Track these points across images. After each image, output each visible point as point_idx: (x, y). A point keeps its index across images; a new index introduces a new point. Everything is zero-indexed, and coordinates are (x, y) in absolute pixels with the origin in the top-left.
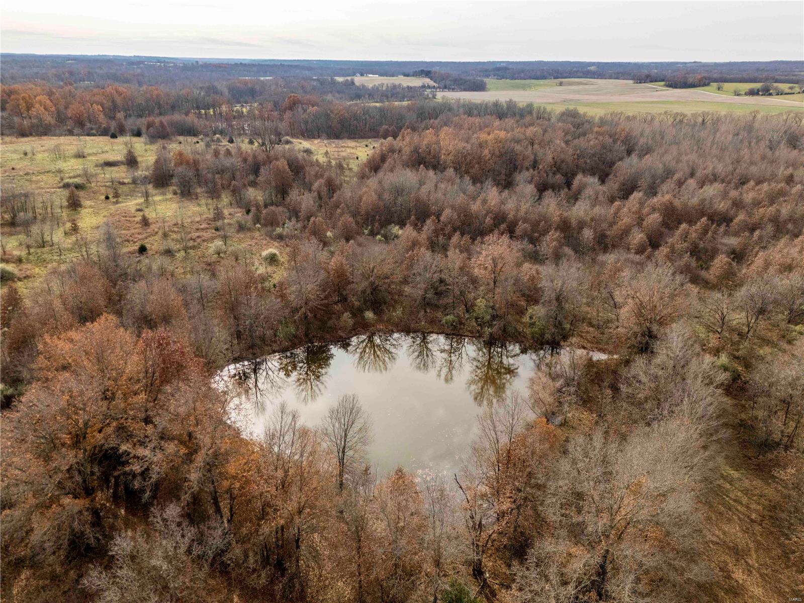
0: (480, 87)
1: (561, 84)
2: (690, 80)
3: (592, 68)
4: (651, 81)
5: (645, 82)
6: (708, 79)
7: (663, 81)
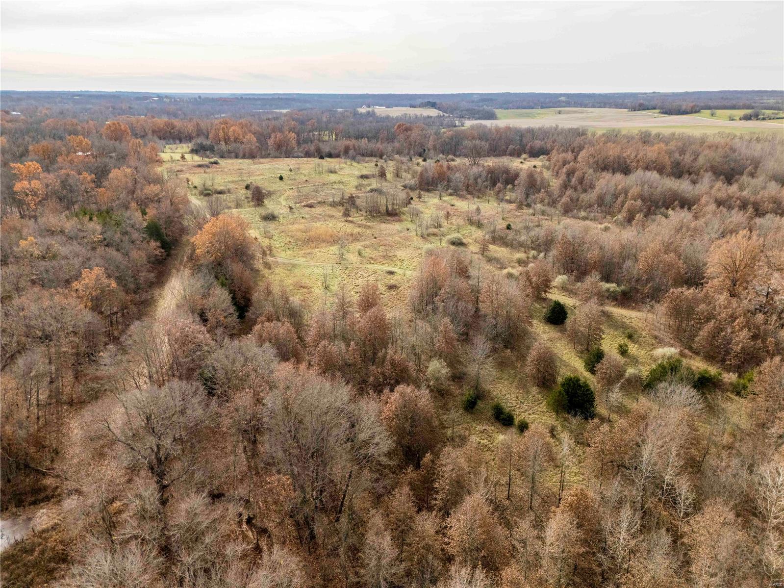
0: (491, 116)
1: (560, 113)
2: (684, 108)
4: (644, 110)
5: (639, 110)
6: (698, 106)
7: (655, 109)
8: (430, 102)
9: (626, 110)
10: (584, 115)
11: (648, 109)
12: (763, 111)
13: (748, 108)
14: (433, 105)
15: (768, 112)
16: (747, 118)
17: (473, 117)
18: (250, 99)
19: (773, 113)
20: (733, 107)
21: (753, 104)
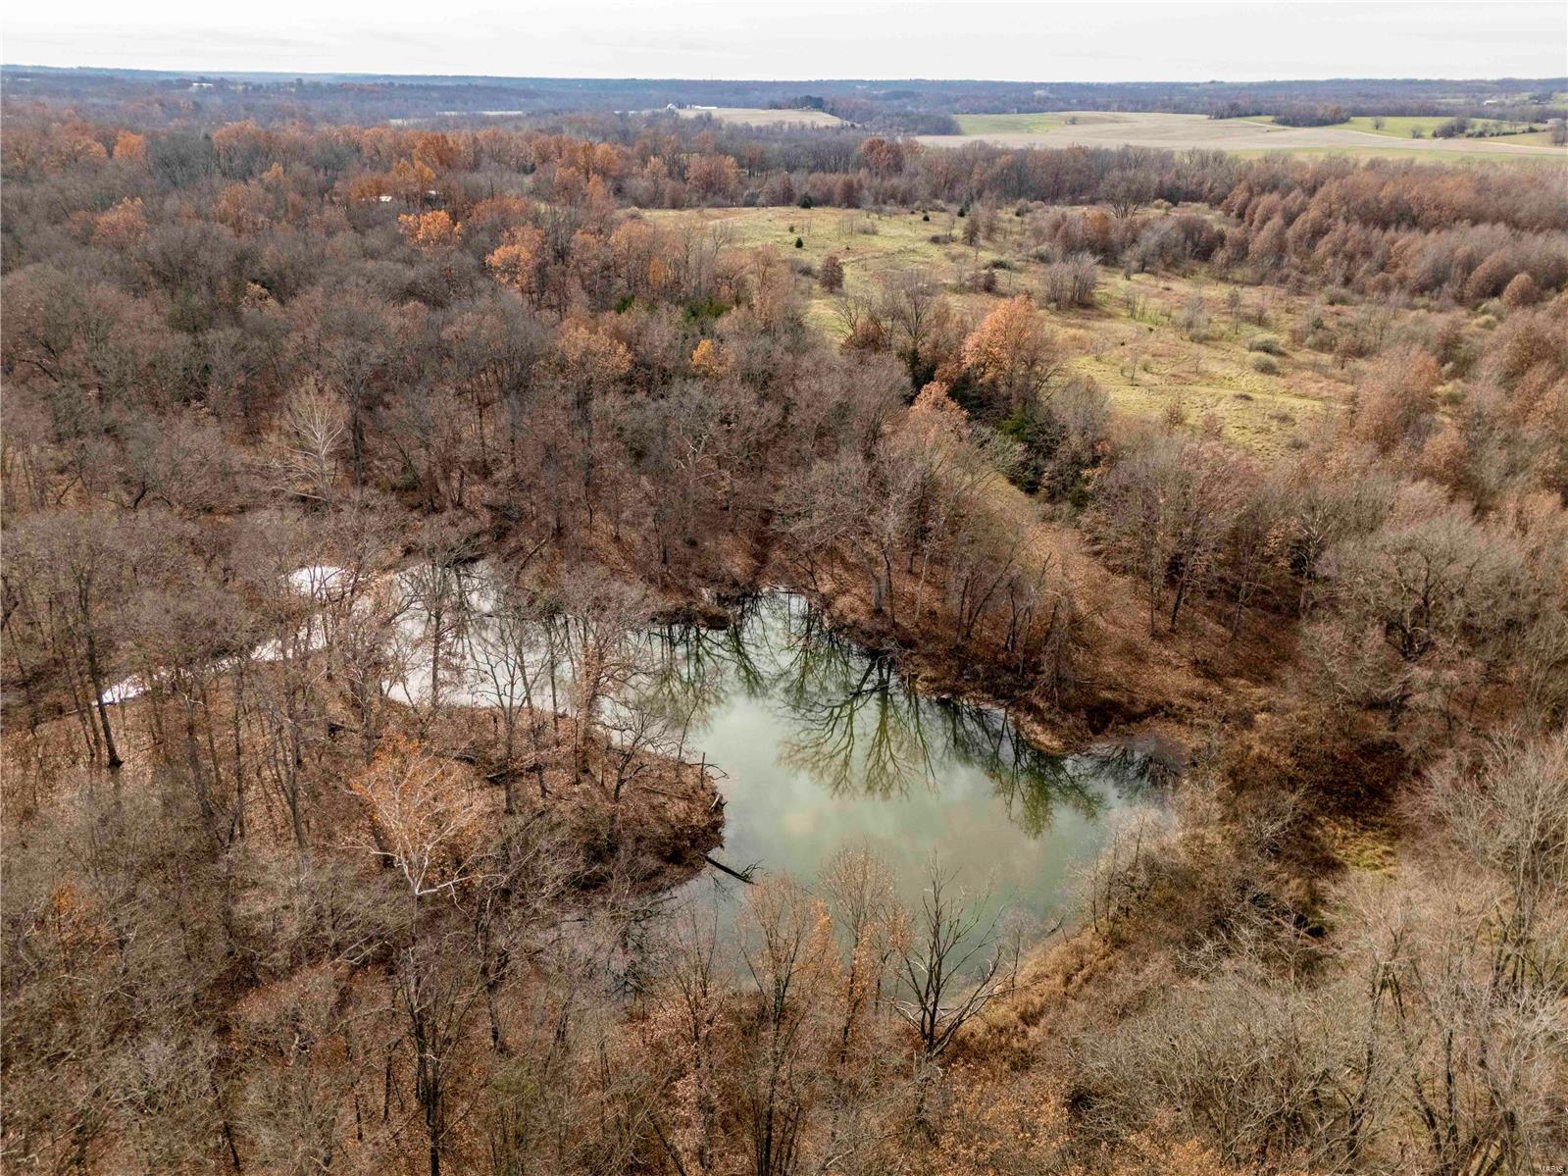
0: (947, 128)
1: (1073, 121)
2: (1320, 112)
3: (1038, 93)
4: (1239, 115)
5: (1229, 117)
6: (1345, 110)
8: (812, 97)
9: (1205, 117)
12: (1473, 120)
14: (818, 104)
15: (1482, 122)
16: (1448, 133)
17: (914, 129)
18: (411, 86)
19: (1493, 125)
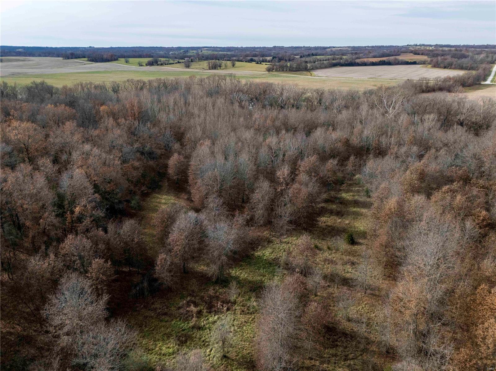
4: (76, 58)
5: (72, 58)
6: (115, 56)
7: (85, 57)
9: (61, 59)
10: (21, 63)
11: (79, 58)
12: (160, 59)
13: (149, 57)
15: (163, 59)
16: (151, 64)
19: (166, 60)
20: (140, 56)
21: (152, 54)
